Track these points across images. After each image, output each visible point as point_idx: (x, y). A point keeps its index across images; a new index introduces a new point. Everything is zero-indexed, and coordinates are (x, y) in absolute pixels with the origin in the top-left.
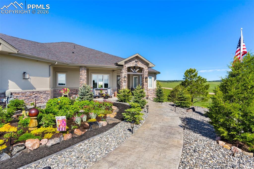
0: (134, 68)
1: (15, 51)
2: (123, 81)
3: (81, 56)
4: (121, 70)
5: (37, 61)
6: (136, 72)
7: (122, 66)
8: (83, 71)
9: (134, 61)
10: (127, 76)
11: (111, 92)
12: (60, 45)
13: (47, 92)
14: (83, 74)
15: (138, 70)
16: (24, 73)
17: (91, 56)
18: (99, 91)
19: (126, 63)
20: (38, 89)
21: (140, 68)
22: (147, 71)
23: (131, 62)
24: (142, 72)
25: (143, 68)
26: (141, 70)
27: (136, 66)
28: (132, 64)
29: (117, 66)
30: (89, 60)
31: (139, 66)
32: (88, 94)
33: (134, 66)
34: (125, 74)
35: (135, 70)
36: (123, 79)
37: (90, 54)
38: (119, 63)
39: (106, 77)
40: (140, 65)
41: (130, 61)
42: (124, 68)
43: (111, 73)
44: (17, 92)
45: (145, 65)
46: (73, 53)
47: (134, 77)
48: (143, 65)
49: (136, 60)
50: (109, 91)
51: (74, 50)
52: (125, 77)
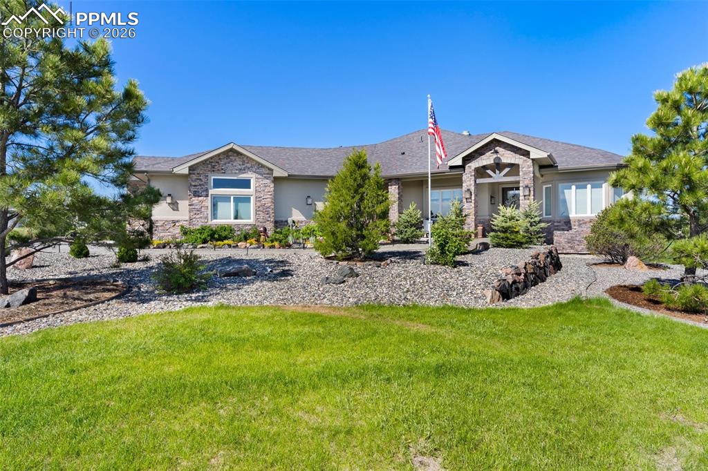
0: (496, 167)
4: (462, 175)
5: (320, 180)
6: (502, 175)
10: (474, 189)
14: (393, 191)
15: (506, 170)
16: (308, 197)
19: (467, 159)
21: (511, 165)
22: (531, 169)
24: (518, 175)
25: (518, 165)
26: (515, 168)
27: (497, 161)
28: (485, 160)
31: (506, 161)
33: (493, 162)
34: (468, 183)
35: (497, 171)
36: (463, 196)
38: (451, 163)
42: (467, 170)
44: (300, 220)
45: (522, 155)
46: (403, 154)
48: (518, 156)
51: (415, 145)
52: (470, 190)
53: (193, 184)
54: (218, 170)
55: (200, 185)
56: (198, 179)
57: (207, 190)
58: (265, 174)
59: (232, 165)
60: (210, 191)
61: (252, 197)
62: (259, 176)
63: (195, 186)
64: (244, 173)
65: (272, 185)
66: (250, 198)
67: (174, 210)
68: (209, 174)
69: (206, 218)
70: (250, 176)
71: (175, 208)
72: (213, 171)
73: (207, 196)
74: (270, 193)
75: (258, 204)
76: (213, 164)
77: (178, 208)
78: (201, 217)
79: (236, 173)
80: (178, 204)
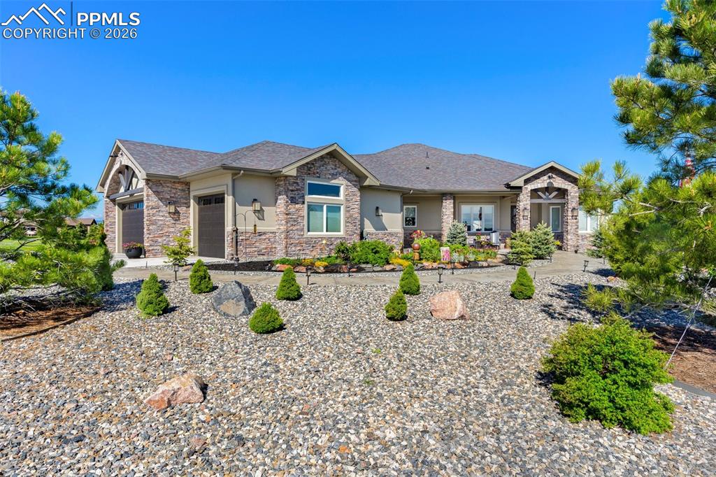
0: (547, 190)
1: (378, 184)
2: (521, 218)
3: (441, 173)
4: (518, 195)
5: (389, 190)
6: (550, 199)
7: (520, 188)
8: (448, 202)
9: (546, 178)
10: (529, 207)
11: (497, 238)
12: (402, 153)
13: (398, 235)
14: (448, 205)
15: (555, 193)
16: (377, 208)
17: (459, 171)
18: (475, 237)
19: (527, 181)
20: (390, 230)
21: (559, 189)
22: (577, 194)
23: (539, 178)
24: (564, 198)
25: (566, 190)
26: (562, 193)
27: (550, 186)
28: (541, 183)
29: (509, 190)
30: (457, 180)
31: (557, 186)
32: (460, 235)
33: (546, 186)
34: (525, 202)
35: (547, 194)
36: (521, 213)
37: (457, 168)
38: (512, 184)
39: (488, 209)
40: (559, 183)
41: (536, 177)
42: (524, 191)
43: (498, 201)
44: (371, 232)
45: (571, 182)
46: (428, 168)
47: (551, 207)
48: (567, 183)
49: (550, 174)
50: (494, 238)
51: (428, 162)
52: (525, 209)
53: (291, 188)
54: (314, 173)
55: (297, 190)
56: (295, 183)
57: (303, 197)
58: (353, 181)
59: (326, 168)
60: (306, 197)
61: (342, 207)
62: (349, 184)
63: (292, 191)
64: (335, 179)
65: (359, 194)
66: (340, 208)
67: (259, 219)
68: (306, 177)
69: (302, 230)
70: (341, 182)
71: (261, 217)
72: (309, 174)
73: (303, 203)
74: (357, 203)
75: (348, 215)
76: (309, 166)
77: (263, 217)
78: (297, 230)
79: (329, 178)
80: (264, 211)
